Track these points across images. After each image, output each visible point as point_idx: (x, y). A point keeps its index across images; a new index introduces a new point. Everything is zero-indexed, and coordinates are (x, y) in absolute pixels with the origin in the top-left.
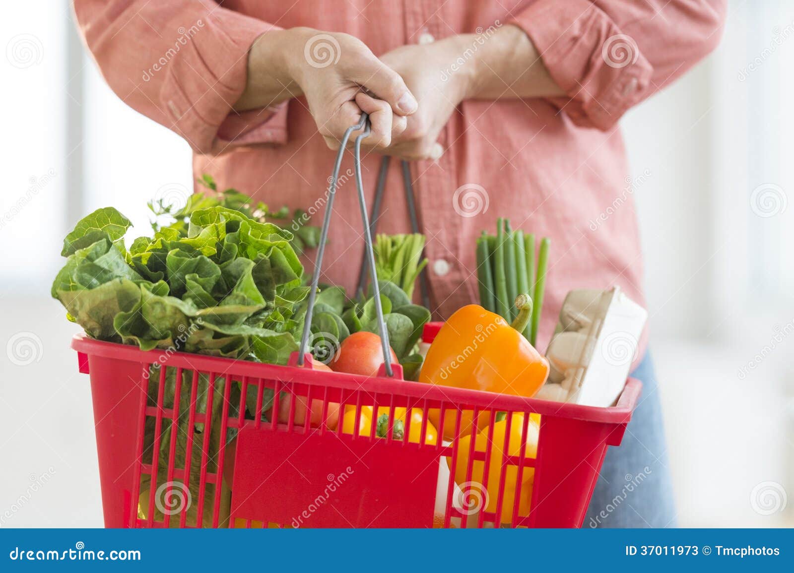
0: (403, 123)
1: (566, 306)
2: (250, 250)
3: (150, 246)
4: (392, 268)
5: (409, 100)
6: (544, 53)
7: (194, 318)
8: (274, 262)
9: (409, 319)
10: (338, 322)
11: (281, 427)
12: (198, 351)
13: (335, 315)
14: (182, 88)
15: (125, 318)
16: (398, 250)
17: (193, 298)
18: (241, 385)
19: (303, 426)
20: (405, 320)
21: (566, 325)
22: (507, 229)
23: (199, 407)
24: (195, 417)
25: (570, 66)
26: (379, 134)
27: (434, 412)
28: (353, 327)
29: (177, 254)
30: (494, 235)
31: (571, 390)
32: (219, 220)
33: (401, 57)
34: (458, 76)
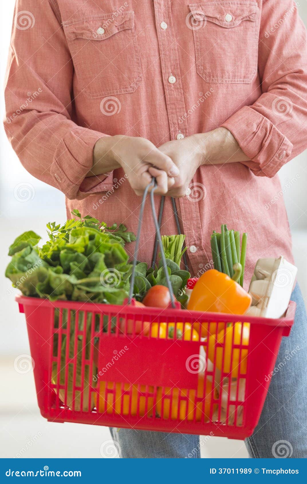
0: (173, 181)
1: (257, 267)
2: (101, 248)
3: (51, 248)
4: (170, 252)
5: (175, 169)
6: (239, 141)
7: (76, 285)
8: (113, 254)
9: (181, 278)
10: (145, 281)
11: (121, 335)
12: (78, 300)
13: (143, 277)
14: (61, 167)
15: (41, 286)
16: (173, 243)
17: (75, 274)
18: (100, 316)
19: (131, 334)
20: (178, 278)
21: (258, 277)
22: (226, 230)
23: (80, 327)
24: (79, 332)
25: (252, 146)
26: (161, 187)
27: (196, 324)
28: (153, 283)
29: (66, 253)
30: (219, 233)
31: (262, 309)
32: (84, 234)
33: (170, 146)
34: (198, 155)
